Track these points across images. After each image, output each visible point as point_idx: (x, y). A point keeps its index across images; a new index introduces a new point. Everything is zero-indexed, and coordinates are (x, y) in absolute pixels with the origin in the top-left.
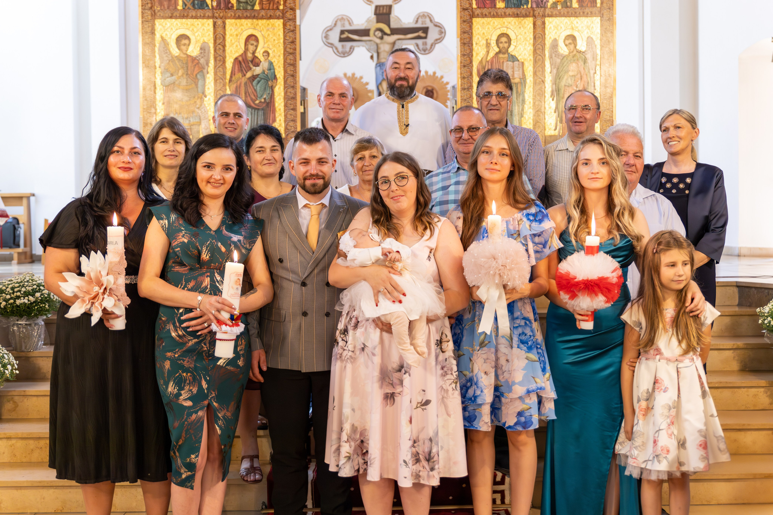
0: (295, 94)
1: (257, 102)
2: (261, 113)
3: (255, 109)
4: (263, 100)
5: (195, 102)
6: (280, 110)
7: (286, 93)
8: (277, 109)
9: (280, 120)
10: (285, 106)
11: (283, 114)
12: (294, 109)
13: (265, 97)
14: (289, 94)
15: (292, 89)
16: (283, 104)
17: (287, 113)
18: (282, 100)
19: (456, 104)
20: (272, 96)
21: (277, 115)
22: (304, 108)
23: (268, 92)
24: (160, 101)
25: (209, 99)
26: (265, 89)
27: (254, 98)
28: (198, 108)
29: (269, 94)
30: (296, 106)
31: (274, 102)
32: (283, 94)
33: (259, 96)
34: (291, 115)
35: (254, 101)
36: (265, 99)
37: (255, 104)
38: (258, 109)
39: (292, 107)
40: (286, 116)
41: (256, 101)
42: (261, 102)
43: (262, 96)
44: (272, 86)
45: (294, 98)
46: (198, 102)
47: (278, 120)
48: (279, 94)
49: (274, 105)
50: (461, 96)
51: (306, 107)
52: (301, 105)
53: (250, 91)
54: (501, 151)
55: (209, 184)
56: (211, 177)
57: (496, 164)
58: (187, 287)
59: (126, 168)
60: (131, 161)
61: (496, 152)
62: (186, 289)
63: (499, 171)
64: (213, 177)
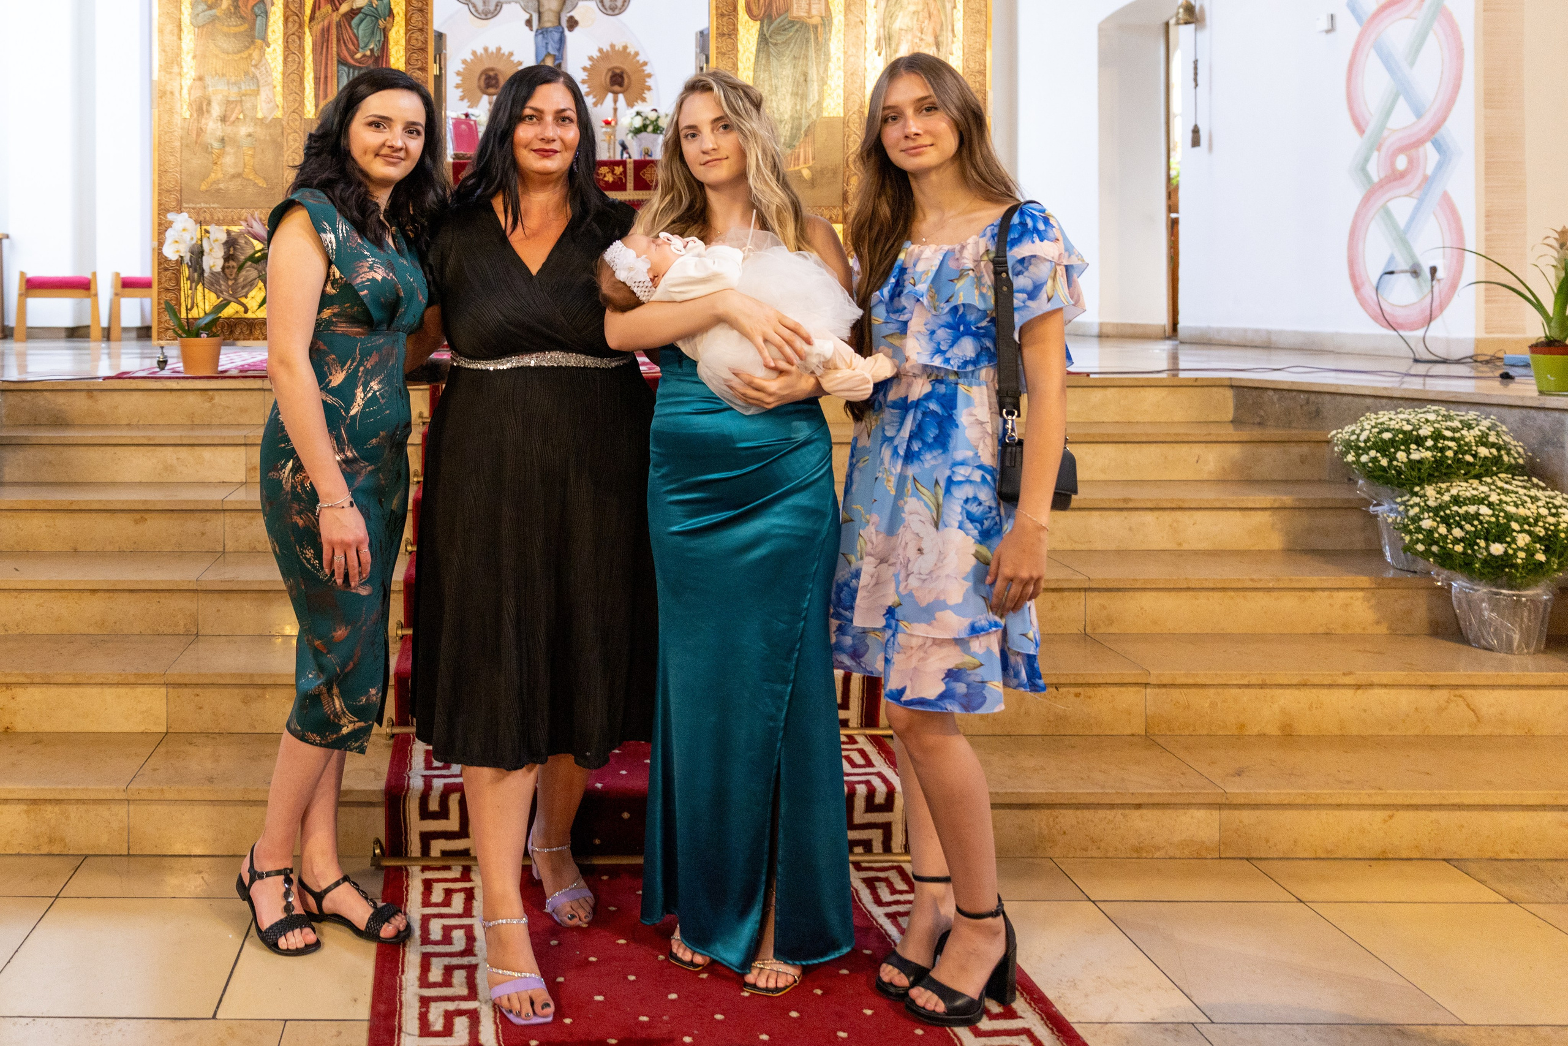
0: (426, 42)
1: (358, 56)
3: (353, 67)
4: (368, 53)
5: (250, 55)
7: (408, 41)
12: (423, 69)
13: (371, 47)
14: (413, 42)
15: (419, 33)
16: (403, 60)
18: (402, 53)
19: (707, 61)
20: (384, 46)
22: (440, 68)
23: (378, 39)
26: (373, 33)
27: (351, 47)
28: (256, 66)
29: (379, 41)
30: (427, 63)
31: (388, 56)
32: (403, 42)
33: (362, 45)
35: (352, 55)
36: (372, 50)
37: (356, 60)
38: (358, 68)
39: (419, 64)
41: (356, 53)
42: (364, 56)
43: (366, 45)
44: (384, 29)
45: (423, 50)
46: (255, 55)
48: (397, 43)
49: (387, 62)
50: (717, 48)
51: (443, 66)
52: (435, 62)
53: (346, 36)
54: (919, 104)
55: (378, 158)
56: (384, 145)
57: (917, 134)
58: (363, 365)
59: (546, 151)
60: (556, 138)
61: (910, 112)
62: (361, 369)
63: (932, 145)
64: (388, 143)
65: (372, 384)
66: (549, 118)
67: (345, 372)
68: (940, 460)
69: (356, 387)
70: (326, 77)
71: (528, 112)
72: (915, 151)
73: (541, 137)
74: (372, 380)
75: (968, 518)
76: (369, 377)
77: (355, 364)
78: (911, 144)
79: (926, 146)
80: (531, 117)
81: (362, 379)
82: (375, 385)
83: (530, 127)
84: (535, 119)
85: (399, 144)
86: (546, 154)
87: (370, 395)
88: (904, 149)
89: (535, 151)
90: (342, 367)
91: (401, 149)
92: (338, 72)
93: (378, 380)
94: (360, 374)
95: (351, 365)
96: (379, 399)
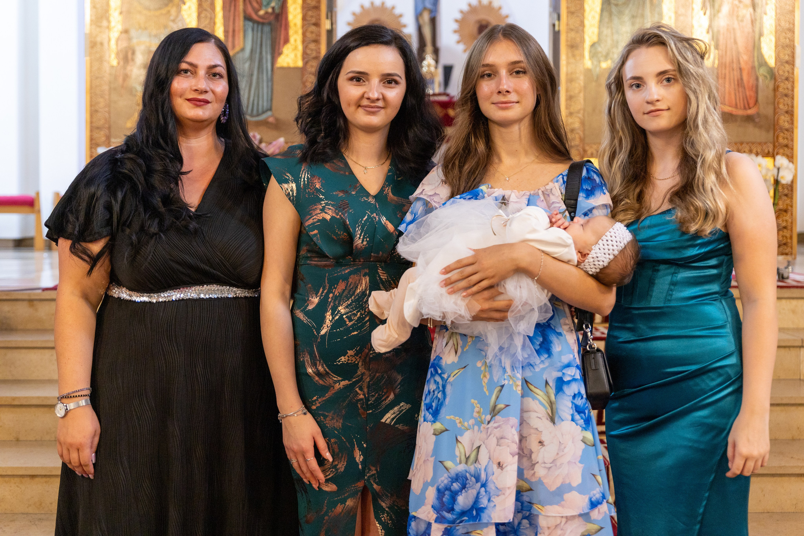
0: (319, 1)
1: (262, 13)
2: (267, 29)
3: (258, 23)
4: (270, 10)
5: (169, 12)
6: (295, 25)
7: (304, 0)
8: (291, 24)
9: (295, 41)
10: (304, 19)
11: (300, 32)
12: (317, 24)
13: (273, 4)
14: (309, 1)
16: (300, 17)
17: (306, 30)
18: (299, 10)
19: (559, 19)
20: (284, 4)
21: (291, 32)
22: (332, 24)
24: (116, 9)
25: (190, 8)
27: (256, 5)
28: (173, 21)
30: (320, 19)
31: (287, 13)
32: (300, 1)
33: (265, 3)
34: (312, 32)
35: (256, 11)
36: (273, 8)
37: (261, 17)
38: (263, 24)
39: (314, 20)
40: (304, 34)
41: (259, 10)
42: (267, 13)
43: (268, 4)
45: (317, 8)
46: (173, 11)
47: (292, 40)
48: (295, 2)
49: (287, 18)
50: (568, 8)
51: (334, 21)
52: (327, 18)
54: (511, 67)
55: (360, 108)
56: (362, 97)
57: (508, 92)
58: (332, 292)
59: (200, 100)
60: (208, 89)
61: (503, 72)
62: (331, 295)
63: (518, 102)
64: (366, 96)
65: (340, 308)
66: (202, 72)
67: (318, 298)
68: (547, 364)
69: (326, 311)
70: (234, 31)
71: (184, 66)
72: (504, 105)
73: (195, 88)
74: (339, 305)
75: (576, 411)
76: (337, 303)
77: (325, 291)
78: (502, 98)
79: (513, 102)
80: (186, 71)
81: (332, 304)
82: (342, 309)
83: (186, 79)
84: (189, 73)
85: (375, 95)
86: (198, 103)
87: (337, 317)
88: (495, 102)
89: (189, 100)
90: (316, 294)
91: (378, 100)
92: (244, 26)
93: (345, 304)
94: (330, 300)
95: (322, 292)
96: (345, 322)
